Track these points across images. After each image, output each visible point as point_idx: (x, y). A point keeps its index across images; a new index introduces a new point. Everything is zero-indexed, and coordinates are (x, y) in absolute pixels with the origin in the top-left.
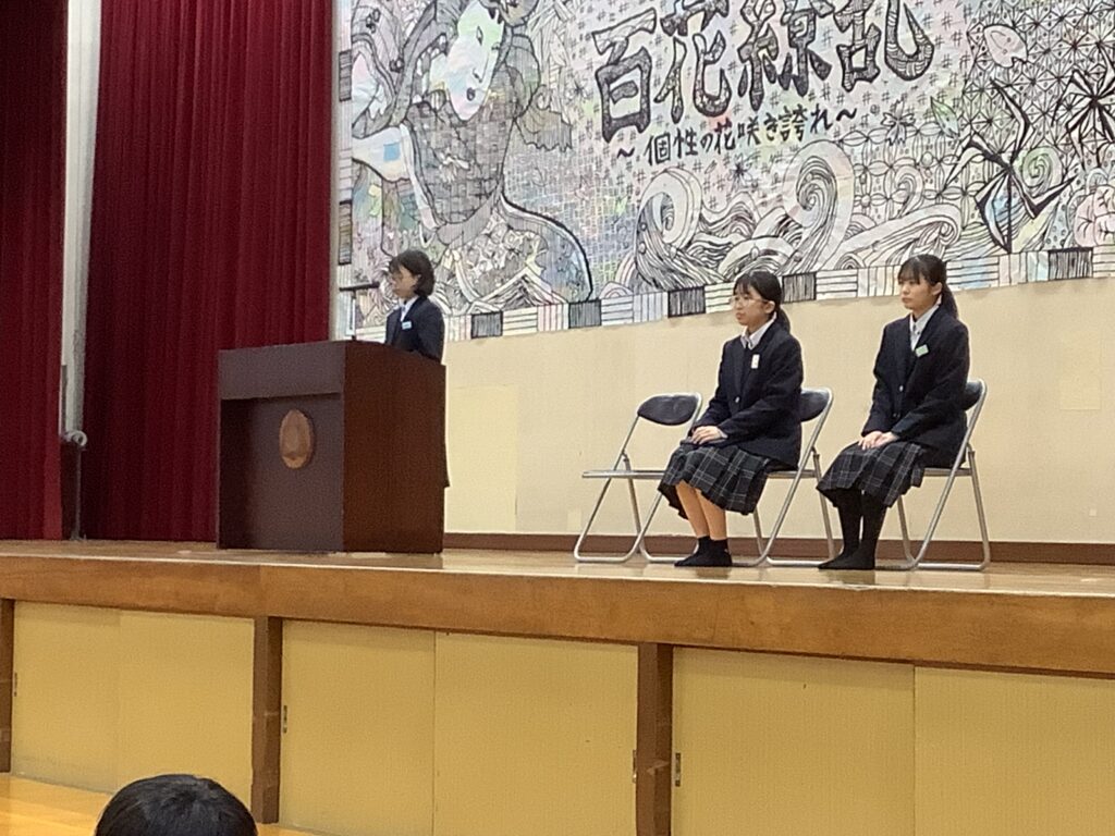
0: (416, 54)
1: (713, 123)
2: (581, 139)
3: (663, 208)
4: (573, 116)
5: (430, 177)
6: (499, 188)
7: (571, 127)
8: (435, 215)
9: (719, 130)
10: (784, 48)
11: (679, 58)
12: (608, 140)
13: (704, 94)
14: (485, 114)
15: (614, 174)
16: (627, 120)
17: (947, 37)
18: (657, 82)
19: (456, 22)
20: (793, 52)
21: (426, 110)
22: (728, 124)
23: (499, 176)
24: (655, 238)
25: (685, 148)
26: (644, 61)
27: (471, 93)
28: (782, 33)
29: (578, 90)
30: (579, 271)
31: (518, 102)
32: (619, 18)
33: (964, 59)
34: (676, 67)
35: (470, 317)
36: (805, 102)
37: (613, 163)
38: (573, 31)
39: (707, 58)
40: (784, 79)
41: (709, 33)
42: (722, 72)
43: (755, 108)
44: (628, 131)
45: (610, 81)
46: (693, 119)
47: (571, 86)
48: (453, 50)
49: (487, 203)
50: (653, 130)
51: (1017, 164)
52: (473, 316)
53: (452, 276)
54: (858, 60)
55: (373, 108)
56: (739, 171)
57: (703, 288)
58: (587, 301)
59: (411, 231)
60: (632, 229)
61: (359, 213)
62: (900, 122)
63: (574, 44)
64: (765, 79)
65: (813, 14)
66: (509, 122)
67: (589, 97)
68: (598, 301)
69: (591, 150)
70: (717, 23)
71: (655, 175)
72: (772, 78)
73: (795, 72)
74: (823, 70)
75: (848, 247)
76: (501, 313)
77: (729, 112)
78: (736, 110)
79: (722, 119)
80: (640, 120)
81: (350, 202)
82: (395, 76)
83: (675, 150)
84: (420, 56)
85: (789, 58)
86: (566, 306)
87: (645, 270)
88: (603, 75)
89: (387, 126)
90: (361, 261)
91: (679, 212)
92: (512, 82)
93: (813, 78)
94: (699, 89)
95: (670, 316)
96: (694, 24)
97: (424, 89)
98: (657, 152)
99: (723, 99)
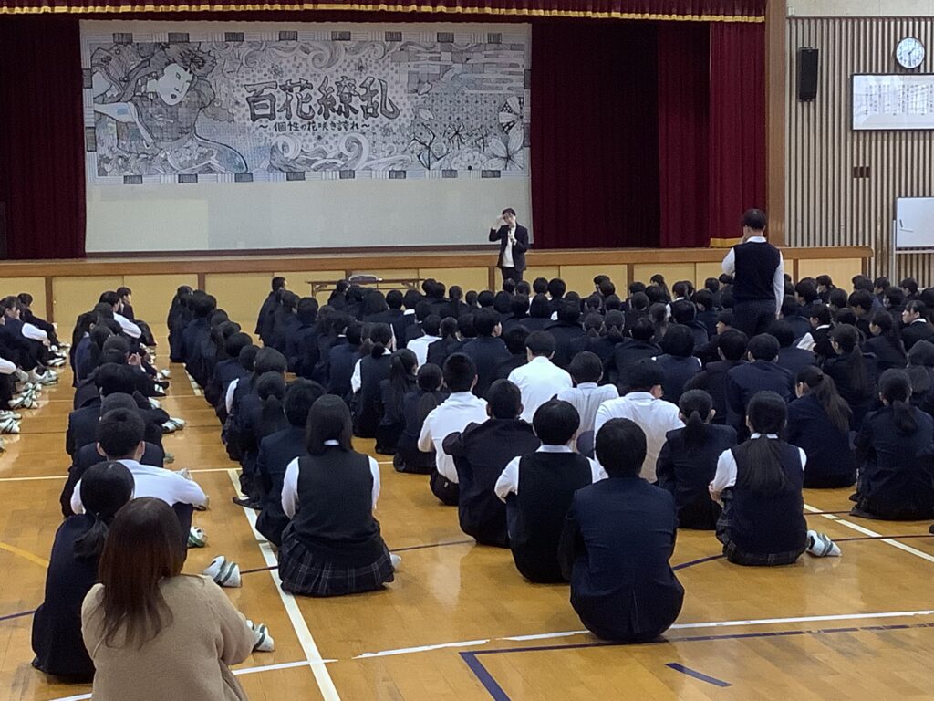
0: (137, 76)
1: (306, 122)
2: (239, 119)
3: (283, 146)
4: (235, 111)
5: (149, 123)
6: (193, 131)
7: (233, 115)
8: (153, 138)
9: (310, 124)
10: (338, 103)
11: (289, 99)
12: (254, 121)
13: (301, 111)
14: (183, 104)
15: (257, 133)
16: (264, 116)
17: (405, 109)
18: (279, 105)
19: (163, 70)
20: (343, 105)
21: (145, 99)
22: (314, 123)
23: (193, 126)
24: (280, 155)
25: (293, 128)
26: (272, 98)
27: (174, 96)
28: (337, 99)
29: (237, 103)
30: (240, 164)
31: (202, 103)
32: (257, 82)
33: (411, 116)
34: (288, 102)
35: (177, 176)
36: (348, 120)
37: (257, 128)
38: (234, 83)
39: (301, 101)
40: (339, 112)
41: (304, 93)
42: (310, 107)
43: (326, 119)
44: (264, 119)
45: (254, 102)
46: (295, 119)
47: (232, 100)
48: (160, 80)
49: (186, 137)
50: (277, 120)
51: (431, 146)
52: (179, 176)
53: (166, 160)
54: (370, 110)
55: (109, 94)
56: (319, 138)
57: (304, 173)
58: (245, 173)
59: (137, 142)
60: (269, 151)
61: (100, 133)
62: (387, 131)
63: (234, 87)
64: (330, 112)
65: (351, 95)
66: (198, 109)
67: (244, 106)
68: (251, 174)
69: (245, 124)
70: (307, 91)
71: (278, 136)
72: (333, 110)
73: (344, 110)
74: (356, 112)
75: (368, 164)
76: (196, 175)
77: (314, 119)
78: (317, 119)
79: (311, 121)
80: (272, 117)
81: (94, 128)
82: (123, 84)
83: (288, 128)
84: (140, 78)
85: (340, 106)
86: (234, 175)
87: (275, 165)
88: (250, 100)
89: (119, 101)
90: (103, 150)
91: (291, 147)
92: (199, 96)
93: (351, 114)
94: (299, 110)
95: (288, 179)
96: (296, 89)
97: (143, 91)
98: (280, 128)
99: (311, 115)
